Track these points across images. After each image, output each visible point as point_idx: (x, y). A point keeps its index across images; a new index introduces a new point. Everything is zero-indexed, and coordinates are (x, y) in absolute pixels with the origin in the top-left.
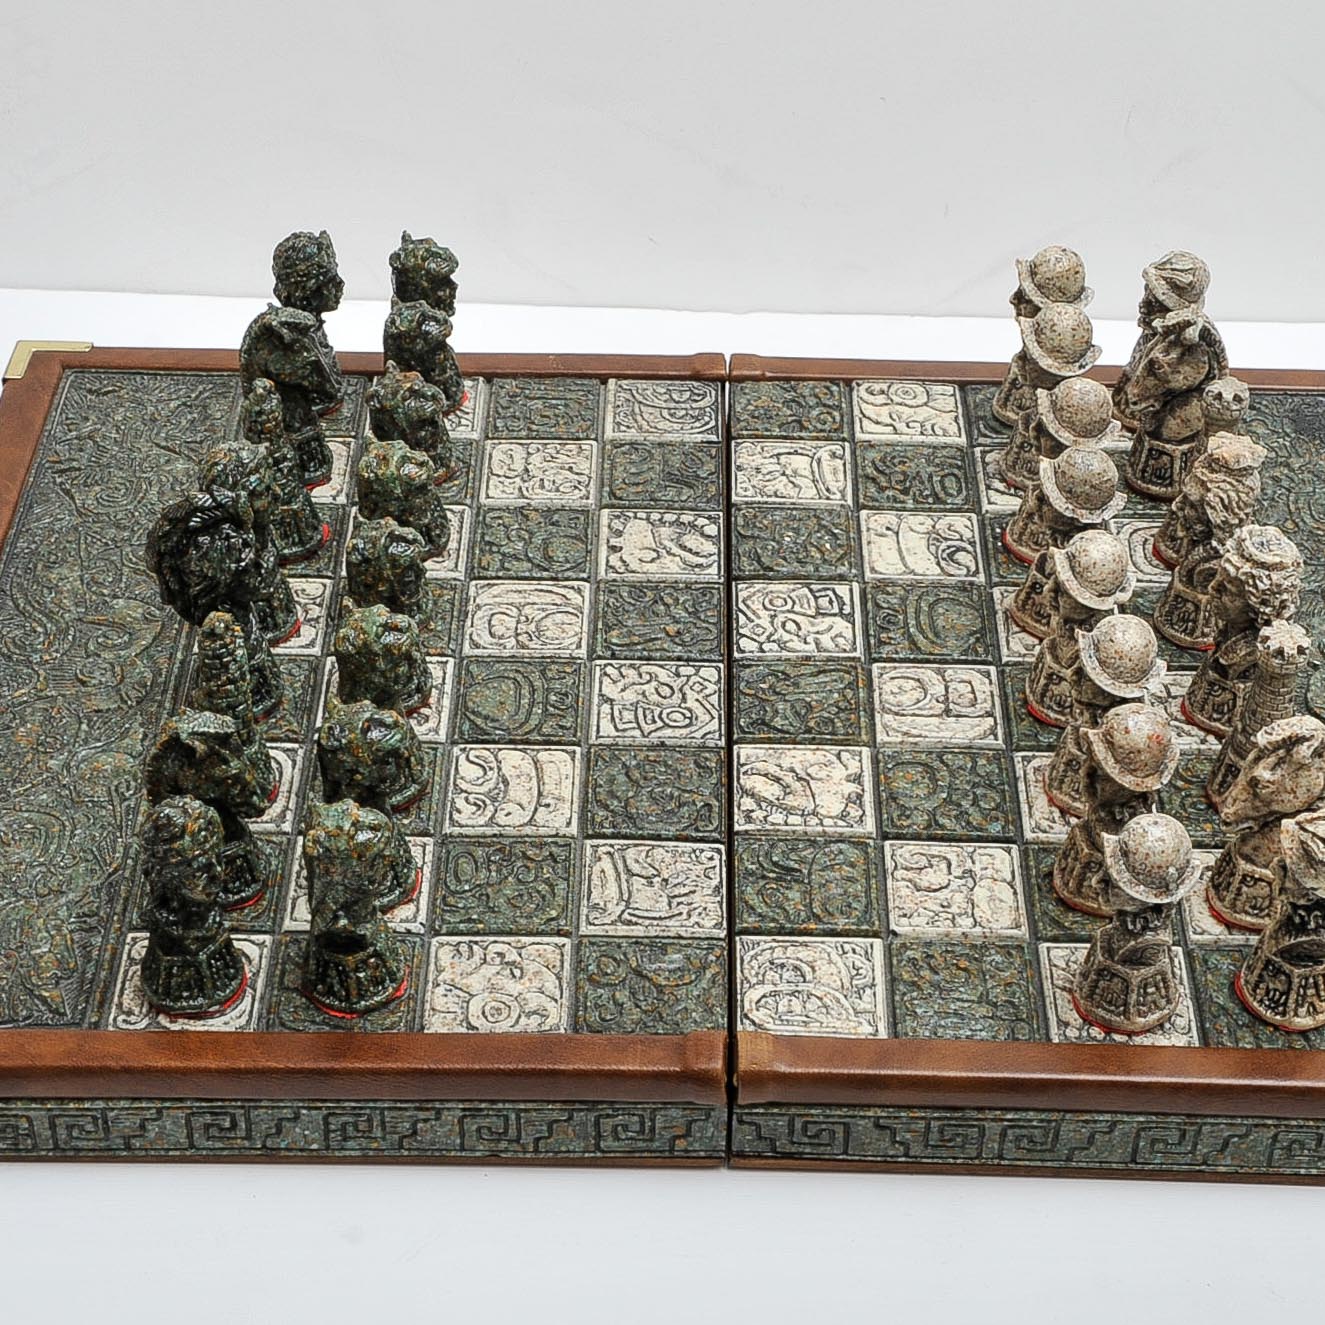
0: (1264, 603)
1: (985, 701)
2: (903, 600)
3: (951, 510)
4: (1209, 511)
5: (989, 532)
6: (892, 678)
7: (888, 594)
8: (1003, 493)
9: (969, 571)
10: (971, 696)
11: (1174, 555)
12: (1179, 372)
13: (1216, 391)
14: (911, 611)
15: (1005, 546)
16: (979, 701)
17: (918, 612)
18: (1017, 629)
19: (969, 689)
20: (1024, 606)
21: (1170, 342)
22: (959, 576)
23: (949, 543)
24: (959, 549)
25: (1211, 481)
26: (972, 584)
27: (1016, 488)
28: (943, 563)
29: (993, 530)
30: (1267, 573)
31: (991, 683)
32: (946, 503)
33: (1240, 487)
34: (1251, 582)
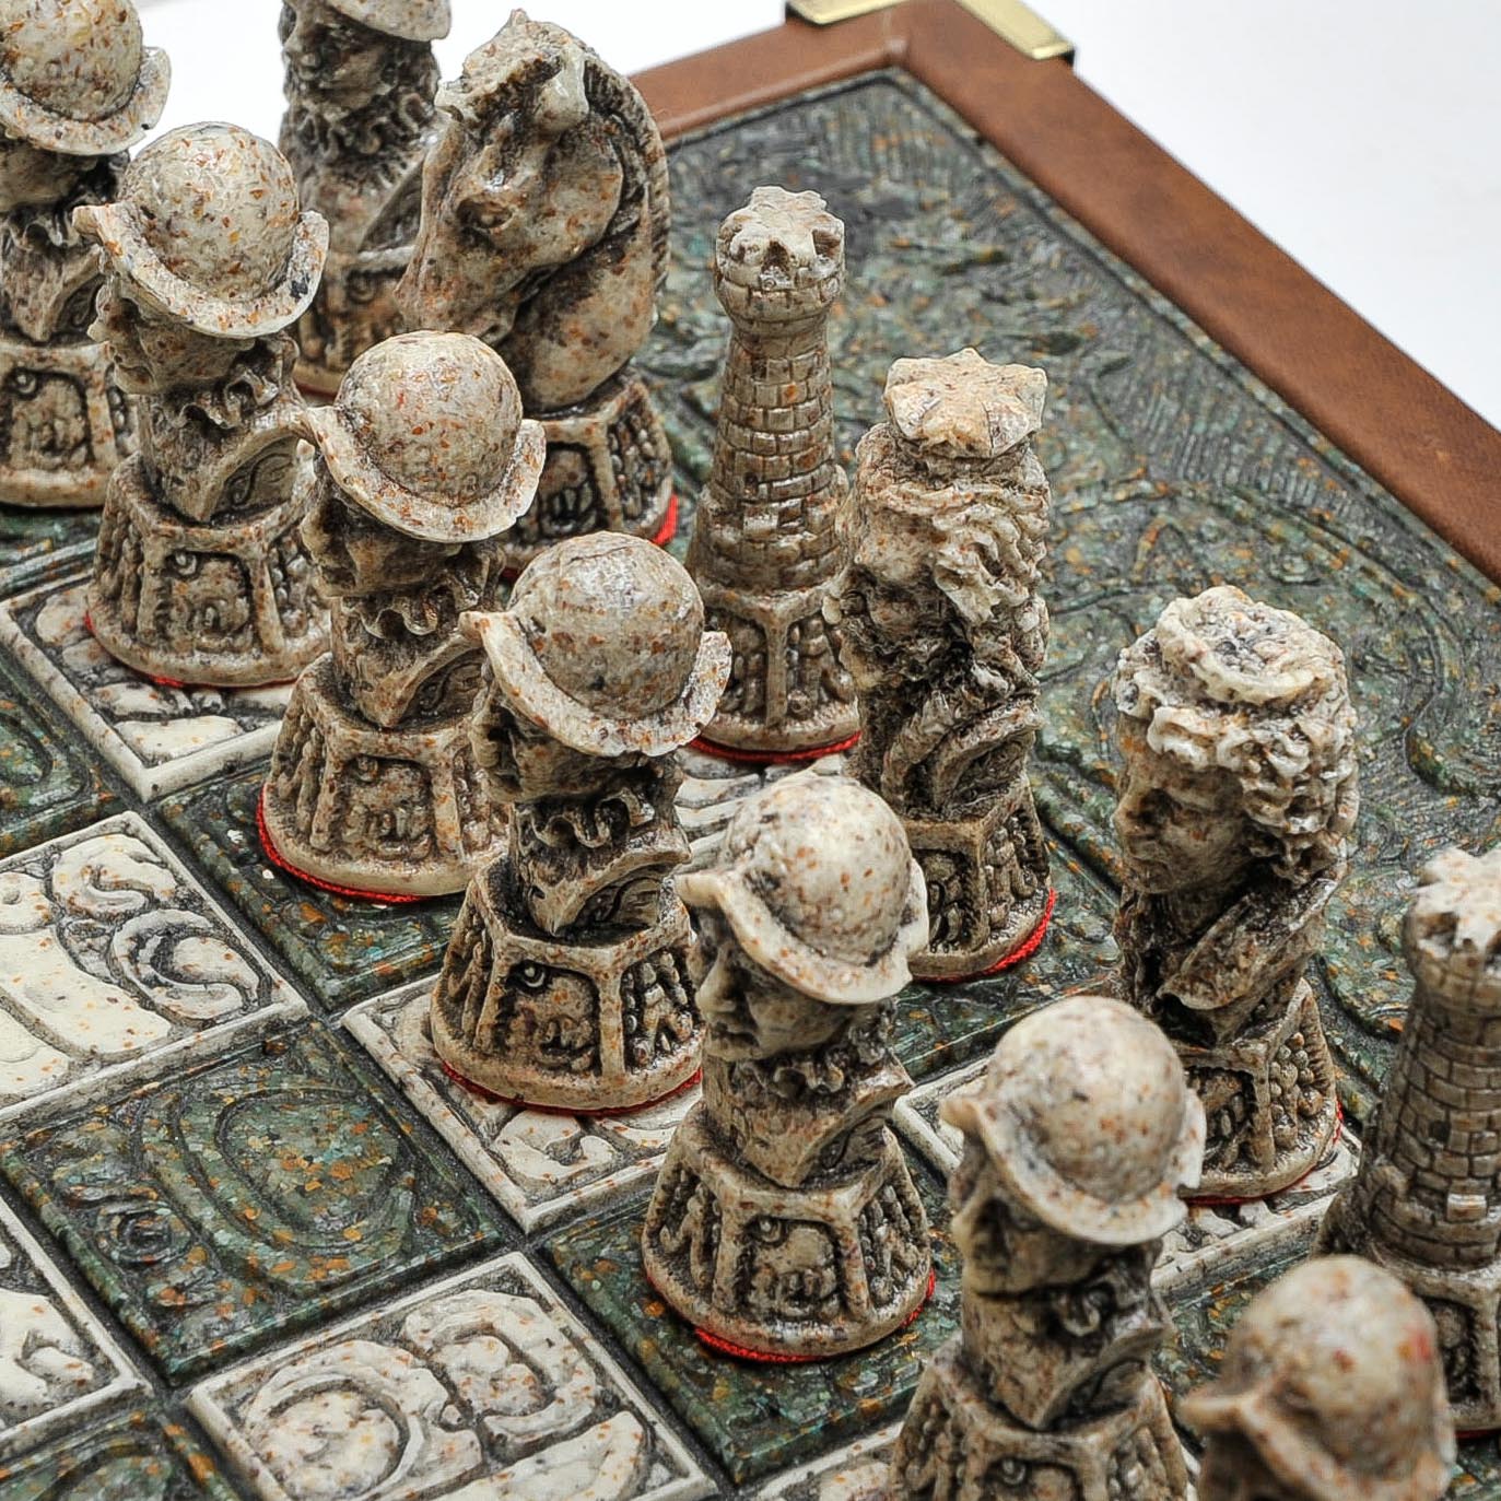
0: (1297, 808)
1: (570, 1370)
2: (130, 1153)
3: (59, 828)
4: (956, 595)
5: (210, 851)
6: (278, 1411)
7: (76, 1154)
8: (163, 718)
9: (242, 990)
10: (522, 1371)
11: (752, 727)
12: (551, 213)
13: (764, 244)
14: (176, 1177)
15: (285, 874)
16: (555, 1375)
17: (197, 1171)
18: (493, 1112)
19: (503, 1351)
20: (499, 1041)
21: (505, 140)
22: (226, 1017)
23: (132, 926)
24: (171, 935)
25: (943, 511)
26: (274, 1025)
27: (189, 689)
28: (158, 996)
29: (218, 839)
30: (1287, 724)
31: (546, 1307)
32: (31, 811)
33: (1020, 500)
34: (1255, 766)
